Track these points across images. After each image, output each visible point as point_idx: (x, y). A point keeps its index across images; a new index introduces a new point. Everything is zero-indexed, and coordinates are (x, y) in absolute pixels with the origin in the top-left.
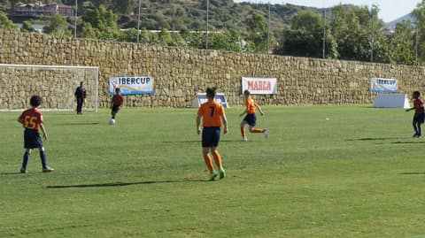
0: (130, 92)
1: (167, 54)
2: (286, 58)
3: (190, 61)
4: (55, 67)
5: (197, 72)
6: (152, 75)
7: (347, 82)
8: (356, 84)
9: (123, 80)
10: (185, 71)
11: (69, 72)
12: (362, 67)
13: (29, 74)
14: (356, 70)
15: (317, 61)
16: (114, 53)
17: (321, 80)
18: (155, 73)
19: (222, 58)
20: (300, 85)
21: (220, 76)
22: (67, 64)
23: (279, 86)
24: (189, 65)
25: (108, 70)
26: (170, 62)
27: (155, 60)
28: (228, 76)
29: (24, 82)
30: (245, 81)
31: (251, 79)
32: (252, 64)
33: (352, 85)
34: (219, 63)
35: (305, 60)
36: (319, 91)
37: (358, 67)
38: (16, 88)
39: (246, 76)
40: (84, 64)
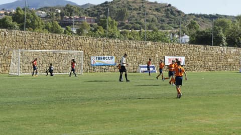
0: (102, 64)
1: (123, 44)
2: (191, 45)
3: (136, 48)
4: (62, 51)
5: (140, 54)
6: (114, 55)
7: (226, 59)
8: (232, 60)
9: (99, 58)
10: (133, 53)
11: (69, 54)
12: (235, 50)
13: (48, 55)
14: (232, 52)
15: (209, 47)
16: (94, 44)
17: (211, 58)
18: (116, 54)
19: (154, 46)
20: (199, 61)
21: (153, 55)
22: (68, 50)
23: (186, 61)
24: (135, 50)
25: (90, 53)
26: (124, 48)
27: (116, 47)
28: (157, 56)
29: (46, 59)
30: (167, 58)
31: (170, 57)
32: (171, 49)
33: (229, 60)
34: (152, 49)
35: (202, 47)
36: (210, 64)
37: (233, 50)
38: (41, 62)
39: (167, 55)
40: (78, 50)
